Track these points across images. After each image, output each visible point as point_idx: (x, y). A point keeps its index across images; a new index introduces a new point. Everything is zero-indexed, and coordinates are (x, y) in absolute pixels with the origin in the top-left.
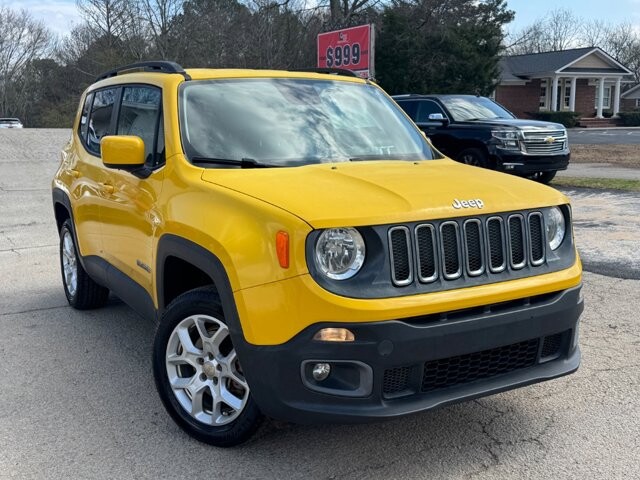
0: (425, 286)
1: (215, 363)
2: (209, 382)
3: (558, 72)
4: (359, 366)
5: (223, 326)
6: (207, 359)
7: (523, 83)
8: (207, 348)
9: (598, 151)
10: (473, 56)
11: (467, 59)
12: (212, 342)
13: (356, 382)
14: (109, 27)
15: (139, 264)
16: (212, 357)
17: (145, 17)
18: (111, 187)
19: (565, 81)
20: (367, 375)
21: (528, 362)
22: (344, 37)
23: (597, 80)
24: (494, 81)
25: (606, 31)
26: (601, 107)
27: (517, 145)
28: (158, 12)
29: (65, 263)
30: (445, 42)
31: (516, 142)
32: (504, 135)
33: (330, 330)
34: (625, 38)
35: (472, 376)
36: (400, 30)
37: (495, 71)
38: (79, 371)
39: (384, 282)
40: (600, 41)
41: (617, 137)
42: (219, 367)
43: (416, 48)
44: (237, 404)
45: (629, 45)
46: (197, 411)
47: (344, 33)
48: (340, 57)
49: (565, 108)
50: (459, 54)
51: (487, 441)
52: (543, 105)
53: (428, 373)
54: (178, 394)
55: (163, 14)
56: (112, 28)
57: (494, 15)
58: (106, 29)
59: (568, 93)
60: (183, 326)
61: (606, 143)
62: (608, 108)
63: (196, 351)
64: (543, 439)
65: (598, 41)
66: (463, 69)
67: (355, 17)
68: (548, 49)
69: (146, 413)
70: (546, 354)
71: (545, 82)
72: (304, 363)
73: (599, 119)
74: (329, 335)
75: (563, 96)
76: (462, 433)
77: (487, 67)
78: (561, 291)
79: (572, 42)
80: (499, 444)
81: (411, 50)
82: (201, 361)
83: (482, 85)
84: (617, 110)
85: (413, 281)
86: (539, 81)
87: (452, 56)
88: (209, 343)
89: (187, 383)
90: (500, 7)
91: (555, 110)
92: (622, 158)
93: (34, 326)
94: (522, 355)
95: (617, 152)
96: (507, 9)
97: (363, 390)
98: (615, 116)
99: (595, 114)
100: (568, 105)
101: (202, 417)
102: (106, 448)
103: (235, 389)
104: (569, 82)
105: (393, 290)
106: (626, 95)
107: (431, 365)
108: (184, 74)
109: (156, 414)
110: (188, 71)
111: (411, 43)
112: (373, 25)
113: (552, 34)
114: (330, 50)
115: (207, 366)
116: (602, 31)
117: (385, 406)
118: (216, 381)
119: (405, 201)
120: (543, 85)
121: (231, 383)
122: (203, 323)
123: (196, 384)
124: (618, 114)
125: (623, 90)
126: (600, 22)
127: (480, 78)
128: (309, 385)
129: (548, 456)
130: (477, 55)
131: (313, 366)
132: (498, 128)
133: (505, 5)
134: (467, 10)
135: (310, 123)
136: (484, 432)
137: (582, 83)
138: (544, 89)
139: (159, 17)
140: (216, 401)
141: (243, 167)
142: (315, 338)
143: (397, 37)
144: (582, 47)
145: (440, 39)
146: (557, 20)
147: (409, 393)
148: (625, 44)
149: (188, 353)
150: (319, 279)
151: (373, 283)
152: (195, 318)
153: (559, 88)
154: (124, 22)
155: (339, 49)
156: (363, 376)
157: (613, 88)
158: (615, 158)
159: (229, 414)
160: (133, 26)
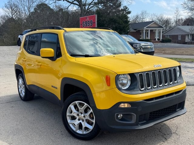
0: (148, 90)
1: (83, 115)
2: (81, 121)
3: (145, 28)
4: (132, 114)
5: (86, 104)
6: (80, 114)
7: (135, 31)
8: (80, 111)
9: (158, 50)
10: (122, 24)
11: (121, 24)
12: (82, 109)
13: (131, 119)
14: (12, 16)
15: (52, 86)
16: (82, 113)
17: (24, 12)
18: (41, 64)
19: (147, 30)
20: (135, 116)
21: (174, 111)
22: (88, 18)
23: (155, 30)
24: (128, 31)
25: (156, 16)
26: (157, 38)
27: (140, 49)
28: (28, 11)
29: (19, 87)
30: (115, 20)
31: (140, 48)
32: (136, 46)
33: (122, 104)
34: (162, 18)
35: (161, 116)
36: (102, 16)
37: (129, 28)
38: (32, 120)
39: (137, 89)
40: (155, 19)
41: (162, 46)
42: (84, 117)
43: (107, 21)
44: (91, 128)
45: (163, 20)
46: (77, 130)
47: (88, 17)
48: (86, 24)
49: (147, 38)
50: (119, 23)
51: (162, 134)
52: (141, 37)
53: (150, 115)
54: (71, 125)
55: (29, 11)
56: (13, 16)
57: (125, 12)
58: (11, 16)
59: (148, 34)
60: (72, 104)
61: (160, 48)
62: (159, 38)
63: (76, 112)
64: (177, 132)
65: (154, 19)
66: (120, 27)
67: (88, 13)
68: (140, 21)
69: (58, 131)
70: (178, 108)
71: (141, 31)
72: (116, 114)
73: (156, 41)
74: (122, 106)
75: (146, 35)
76: (154, 132)
77: (126, 27)
78: (182, 90)
79: (147, 20)
80: (165, 135)
81: (105, 22)
82: (78, 115)
83: (125, 32)
84: (161, 38)
85: (145, 89)
86: (139, 31)
87: (117, 24)
88: (81, 109)
89: (73, 122)
90: (127, 10)
91: (144, 38)
92: (166, 52)
93: (12, 107)
94: (173, 109)
95: (164, 50)
96: (129, 10)
97: (133, 121)
98: (161, 40)
99: (155, 40)
100: (148, 37)
101: (79, 132)
102: (50, 143)
103: (89, 123)
104: (148, 31)
105: (140, 92)
106: (163, 34)
107: (151, 113)
108: (64, 30)
109: (61, 131)
110: (65, 29)
111: (105, 20)
112: (96, 15)
113: (142, 17)
114: (84, 22)
115: (80, 116)
116: (155, 16)
117: (139, 126)
118: (83, 121)
119: (141, 65)
120: (141, 32)
121: (88, 121)
122: (79, 103)
123: (77, 122)
124: (162, 39)
125: (162, 33)
126: (155, 14)
127: (125, 30)
128: (117, 120)
129: (180, 137)
130: (124, 24)
131: (118, 115)
132: (135, 44)
133: (128, 9)
134: (118, 11)
135: (95, 43)
136: (160, 131)
137: (151, 31)
138: (141, 33)
139: (28, 12)
140: (84, 126)
141: (85, 57)
142: (119, 107)
143: (101, 18)
144: (150, 21)
145: (113, 19)
146: (142, 14)
147: (145, 122)
148: (162, 20)
149: (74, 113)
150: (120, 89)
151: (135, 90)
152: (76, 102)
153: (145, 32)
154: (17, 14)
155: (86, 22)
156: (133, 117)
157: (160, 32)
158: (163, 52)
159: (88, 130)
160: (20, 15)
